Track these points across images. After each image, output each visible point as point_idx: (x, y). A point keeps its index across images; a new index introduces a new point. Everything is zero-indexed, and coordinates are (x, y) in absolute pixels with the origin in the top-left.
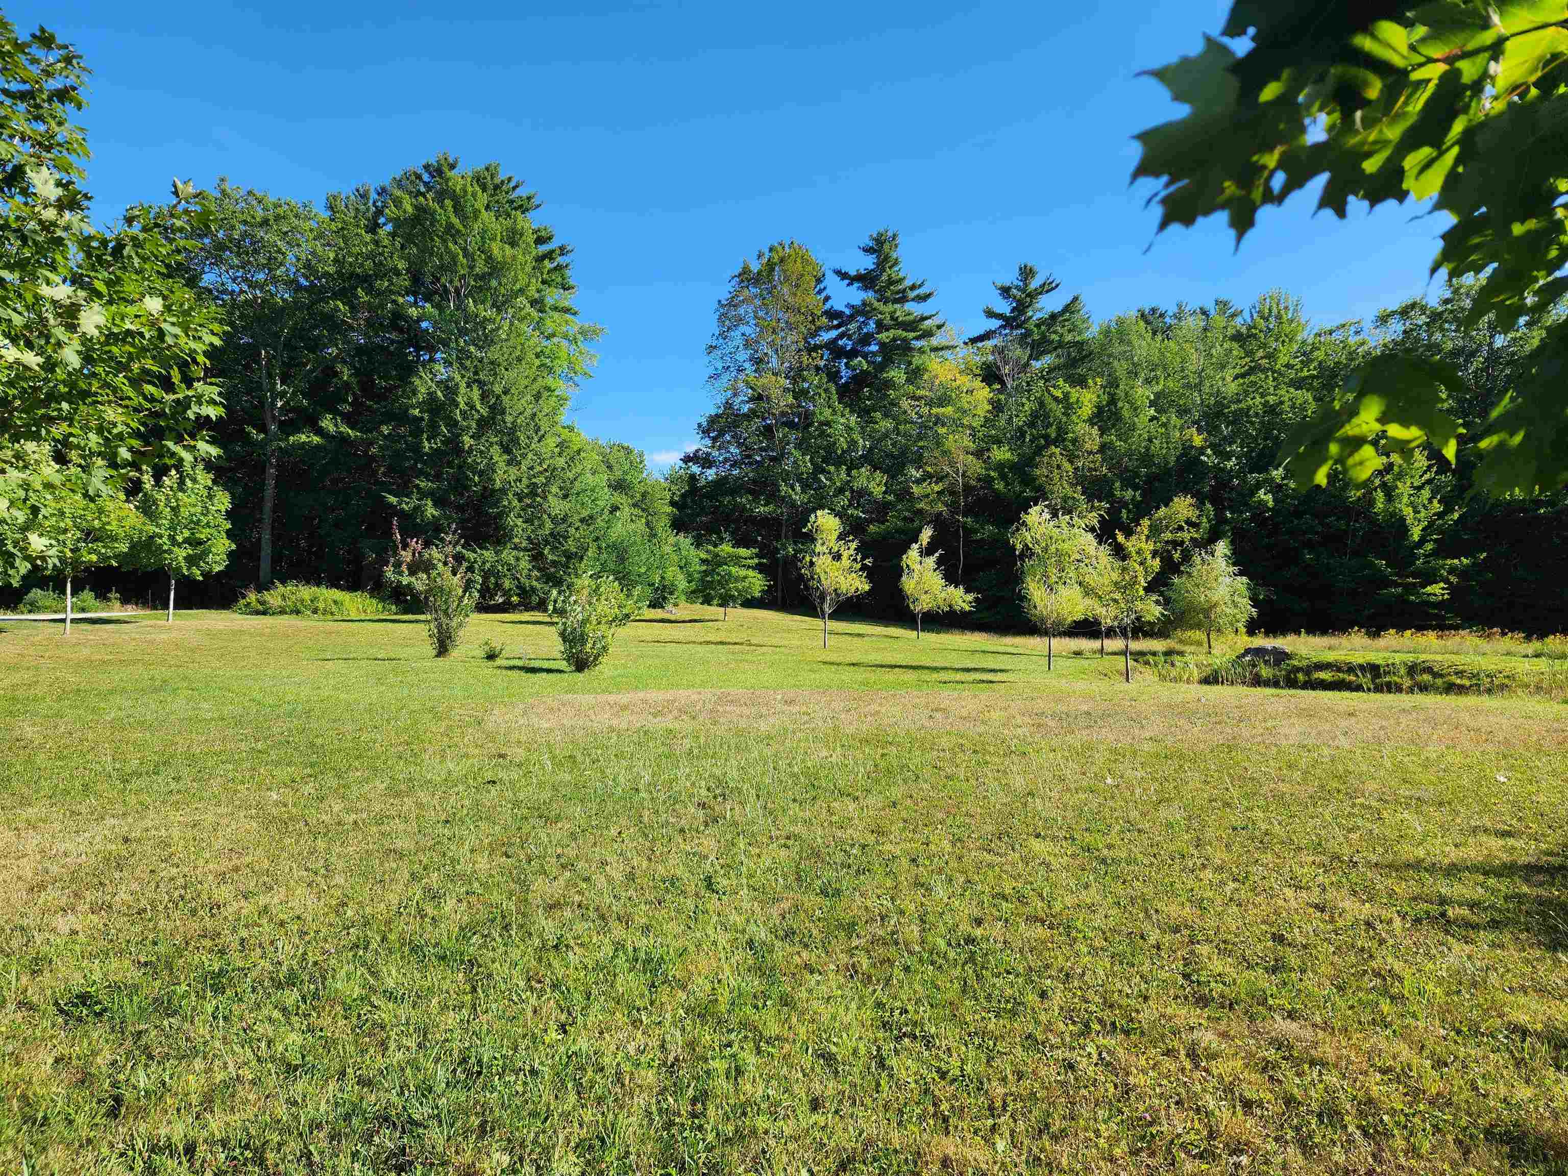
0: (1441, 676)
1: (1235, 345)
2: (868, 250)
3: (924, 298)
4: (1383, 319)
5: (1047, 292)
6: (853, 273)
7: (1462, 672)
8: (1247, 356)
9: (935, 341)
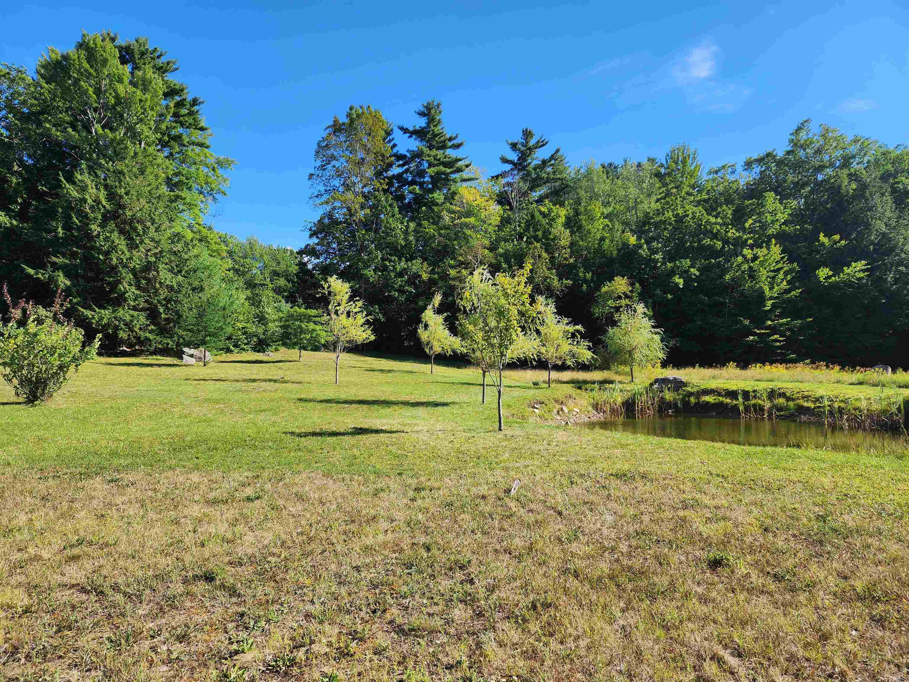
0: (793, 400)
1: (657, 180)
2: (422, 114)
3: (458, 146)
4: (748, 165)
5: (540, 147)
6: (411, 129)
7: (807, 397)
8: (664, 187)
9: (465, 175)
